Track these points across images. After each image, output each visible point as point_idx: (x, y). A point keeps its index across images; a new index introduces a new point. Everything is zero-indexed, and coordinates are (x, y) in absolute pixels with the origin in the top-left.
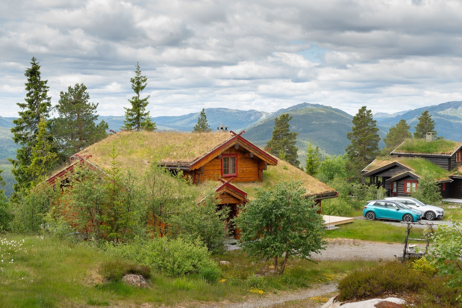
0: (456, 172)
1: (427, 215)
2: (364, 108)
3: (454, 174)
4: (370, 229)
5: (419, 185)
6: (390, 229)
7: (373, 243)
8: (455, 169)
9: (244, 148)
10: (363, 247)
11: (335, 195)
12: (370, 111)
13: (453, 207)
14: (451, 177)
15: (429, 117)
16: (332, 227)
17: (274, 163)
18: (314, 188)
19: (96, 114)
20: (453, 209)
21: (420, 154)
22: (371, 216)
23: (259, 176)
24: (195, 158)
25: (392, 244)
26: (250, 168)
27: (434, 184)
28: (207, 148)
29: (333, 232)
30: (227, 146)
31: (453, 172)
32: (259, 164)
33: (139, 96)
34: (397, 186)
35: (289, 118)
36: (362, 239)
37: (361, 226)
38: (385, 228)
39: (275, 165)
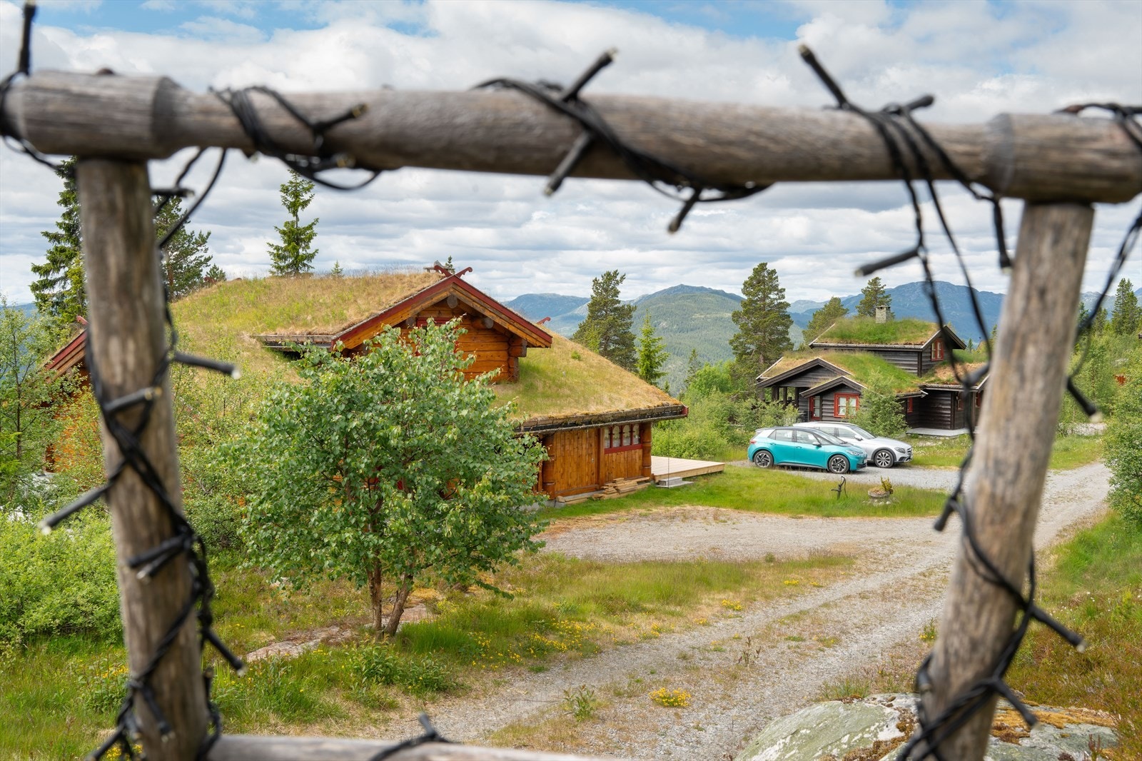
0: (933, 379)
1: (878, 457)
2: (763, 266)
3: (929, 382)
4: (757, 485)
5: (862, 401)
6: (800, 485)
7: (759, 516)
8: (929, 372)
9: (471, 305)
10: (735, 526)
11: (681, 413)
12: (774, 272)
13: (928, 444)
14: (924, 388)
16: (673, 483)
17: (543, 341)
18: (635, 397)
19: (207, 256)
20: (928, 447)
21: (864, 345)
22: (765, 458)
23: (511, 370)
24: (345, 325)
25: (800, 518)
26: (488, 353)
27: (891, 399)
28: (380, 303)
29: (677, 493)
30: (427, 300)
31: (927, 378)
32: (509, 345)
33: (298, 219)
34: (822, 405)
35: (618, 278)
36: (737, 508)
37: (740, 478)
38: (790, 484)
39: (547, 347)
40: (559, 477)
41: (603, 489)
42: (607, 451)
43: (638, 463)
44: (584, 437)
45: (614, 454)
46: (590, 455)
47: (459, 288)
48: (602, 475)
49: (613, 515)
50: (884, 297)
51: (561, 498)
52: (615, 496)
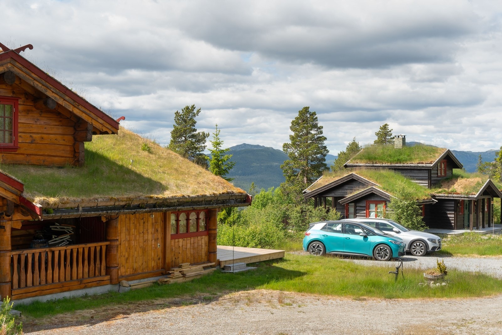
0: (440, 190)
1: (413, 247)
2: (306, 109)
3: (437, 193)
4: (316, 270)
5: (389, 206)
6: (355, 270)
7: (323, 298)
8: (438, 185)
10: (300, 309)
11: (245, 201)
12: (314, 114)
14: (434, 197)
15: (389, 132)
16: (237, 268)
21: (387, 164)
22: (318, 248)
23: (77, 155)
25: (364, 300)
27: (413, 203)
29: (242, 277)
31: (436, 190)
32: (75, 129)
34: (355, 210)
35: (195, 111)
36: (300, 291)
37: (299, 264)
38: (344, 269)
39: (113, 133)
40: (124, 262)
41: (170, 274)
42: (173, 237)
43: (204, 249)
44: (150, 222)
45: (181, 240)
46: (156, 240)
47: (17, 64)
48: (168, 260)
49: (177, 299)
50: (391, 138)
51: (125, 283)
52: (181, 280)
